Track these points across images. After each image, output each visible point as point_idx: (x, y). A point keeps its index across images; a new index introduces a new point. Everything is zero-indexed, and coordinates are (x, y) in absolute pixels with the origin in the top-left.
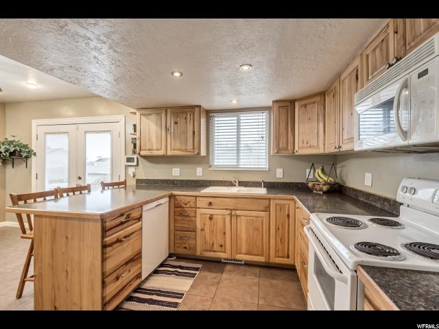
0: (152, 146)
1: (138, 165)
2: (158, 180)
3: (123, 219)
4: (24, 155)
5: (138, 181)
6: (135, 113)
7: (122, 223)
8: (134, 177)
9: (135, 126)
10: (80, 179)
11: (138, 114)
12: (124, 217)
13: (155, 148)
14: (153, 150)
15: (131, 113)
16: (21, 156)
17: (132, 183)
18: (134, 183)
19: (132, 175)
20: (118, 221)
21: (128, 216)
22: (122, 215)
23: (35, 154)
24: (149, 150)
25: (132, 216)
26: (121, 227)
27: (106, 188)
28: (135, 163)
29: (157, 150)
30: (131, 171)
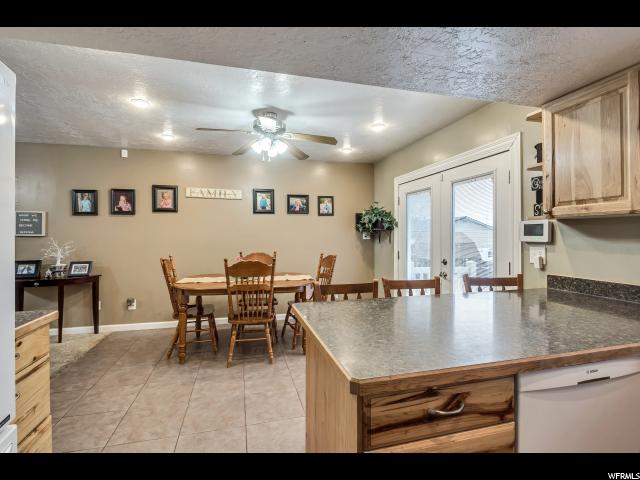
0: (590, 189)
1: (552, 241)
2: (616, 286)
3: (433, 405)
4: (386, 225)
5: (553, 281)
6: (538, 118)
7: (430, 418)
8: (543, 268)
9: (539, 147)
10: (445, 263)
11: (546, 115)
12: (440, 401)
13: (597, 194)
14: (595, 200)
15: (529, 119)
16: (383, 227)
17: (537, 282)
18: (543, 284)
19: (537, 266)
20: (415, 409)
21: (455, 401)
22: (431, 393)
23: (397, 225)
24: (579, 202)
25: (470, 400)
26: (425, 429)
27: (474, 288)
28: (545, 238)
29: (606, 199)
30: (536, 255)
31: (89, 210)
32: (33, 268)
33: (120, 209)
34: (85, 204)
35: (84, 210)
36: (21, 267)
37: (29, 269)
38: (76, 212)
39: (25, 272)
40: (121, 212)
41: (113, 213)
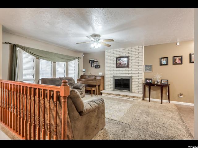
31: (165, 64)
32: (150, 81)
33: (176, 63)
34: (164, 62)
35: (164, 64)
36: (147, 80)
37: (149, 81)
38: (161, 65)
39: (149, 82)
40: (177, 64)
41: (174, 64)
